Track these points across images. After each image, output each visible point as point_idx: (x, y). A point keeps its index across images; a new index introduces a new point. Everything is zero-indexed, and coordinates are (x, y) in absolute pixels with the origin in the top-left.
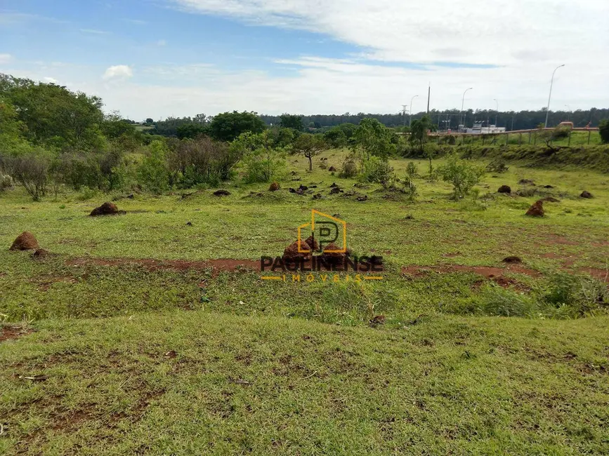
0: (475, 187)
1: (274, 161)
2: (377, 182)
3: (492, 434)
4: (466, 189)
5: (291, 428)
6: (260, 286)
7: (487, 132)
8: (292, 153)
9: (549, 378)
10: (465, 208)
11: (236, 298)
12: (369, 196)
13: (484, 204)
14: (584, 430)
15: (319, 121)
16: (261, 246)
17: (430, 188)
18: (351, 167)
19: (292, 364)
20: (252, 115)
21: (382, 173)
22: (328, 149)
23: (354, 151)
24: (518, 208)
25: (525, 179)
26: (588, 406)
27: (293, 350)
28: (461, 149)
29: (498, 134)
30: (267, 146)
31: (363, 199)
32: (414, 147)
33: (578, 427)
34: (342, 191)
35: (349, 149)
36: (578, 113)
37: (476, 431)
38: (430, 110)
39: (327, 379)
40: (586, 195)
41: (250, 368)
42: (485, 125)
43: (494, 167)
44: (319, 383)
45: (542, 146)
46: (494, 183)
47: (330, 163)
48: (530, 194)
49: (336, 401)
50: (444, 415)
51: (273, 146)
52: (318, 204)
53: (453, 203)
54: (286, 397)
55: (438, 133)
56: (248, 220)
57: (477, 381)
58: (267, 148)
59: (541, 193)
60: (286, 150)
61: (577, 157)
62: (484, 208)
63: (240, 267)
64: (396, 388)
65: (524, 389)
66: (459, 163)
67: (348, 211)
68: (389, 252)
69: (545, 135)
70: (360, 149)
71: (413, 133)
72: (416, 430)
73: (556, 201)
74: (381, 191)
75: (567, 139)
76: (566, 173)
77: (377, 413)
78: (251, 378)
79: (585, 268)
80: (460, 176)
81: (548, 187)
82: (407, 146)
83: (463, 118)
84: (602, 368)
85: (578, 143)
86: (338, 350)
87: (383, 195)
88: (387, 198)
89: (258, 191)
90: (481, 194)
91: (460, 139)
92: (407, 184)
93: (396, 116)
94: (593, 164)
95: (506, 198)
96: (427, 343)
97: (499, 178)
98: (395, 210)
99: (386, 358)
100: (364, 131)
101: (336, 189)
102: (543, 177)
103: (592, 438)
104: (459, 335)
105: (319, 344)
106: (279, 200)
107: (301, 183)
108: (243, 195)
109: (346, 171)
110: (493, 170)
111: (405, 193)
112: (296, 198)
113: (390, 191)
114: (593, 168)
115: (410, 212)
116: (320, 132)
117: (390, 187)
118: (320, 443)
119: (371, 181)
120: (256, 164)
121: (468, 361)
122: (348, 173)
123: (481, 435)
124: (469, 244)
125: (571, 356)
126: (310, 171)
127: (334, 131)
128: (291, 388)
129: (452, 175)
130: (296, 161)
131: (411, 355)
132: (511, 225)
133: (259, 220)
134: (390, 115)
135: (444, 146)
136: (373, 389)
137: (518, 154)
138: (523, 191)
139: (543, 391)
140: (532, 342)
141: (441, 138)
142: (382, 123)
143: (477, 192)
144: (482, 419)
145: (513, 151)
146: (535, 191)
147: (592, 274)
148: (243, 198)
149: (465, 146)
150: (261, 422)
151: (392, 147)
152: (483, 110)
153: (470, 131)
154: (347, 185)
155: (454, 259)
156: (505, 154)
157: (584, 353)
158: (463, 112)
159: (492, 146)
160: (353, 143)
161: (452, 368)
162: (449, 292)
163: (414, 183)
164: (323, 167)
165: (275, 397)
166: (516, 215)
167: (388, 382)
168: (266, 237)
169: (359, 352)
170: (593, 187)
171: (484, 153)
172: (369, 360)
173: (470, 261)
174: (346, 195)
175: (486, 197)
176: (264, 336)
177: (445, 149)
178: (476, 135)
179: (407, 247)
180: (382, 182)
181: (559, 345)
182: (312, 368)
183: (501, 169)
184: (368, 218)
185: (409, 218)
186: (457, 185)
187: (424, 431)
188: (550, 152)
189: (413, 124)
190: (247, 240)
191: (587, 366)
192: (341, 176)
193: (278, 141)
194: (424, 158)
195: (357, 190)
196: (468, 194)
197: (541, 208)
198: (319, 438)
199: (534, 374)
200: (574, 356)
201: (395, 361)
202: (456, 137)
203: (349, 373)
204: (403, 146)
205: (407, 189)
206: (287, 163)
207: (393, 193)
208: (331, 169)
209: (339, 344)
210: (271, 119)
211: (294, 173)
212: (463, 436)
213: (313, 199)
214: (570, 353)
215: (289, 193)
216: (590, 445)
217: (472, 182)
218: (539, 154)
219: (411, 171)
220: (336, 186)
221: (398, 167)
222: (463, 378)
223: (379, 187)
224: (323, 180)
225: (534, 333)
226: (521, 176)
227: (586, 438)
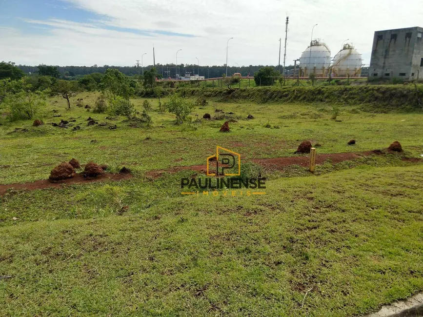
0: (189, 115)
1: (35, 102)
2: (123, 115)
3: (196, 265)
4: (184, 117)
5: (51, 301)
6: (32, 203)
7: (194, 79)
8: (52, 95)
9: (228, 223)
10: (184, 130)
11: (9, 216)
12: (118, 125)
13: (196, 126)
14: (246, 249)
15: (72, 71)
16: (29, 171)
17: (160, 118)
18: (102, 105)
19: (52, 253)
20: (10, 65)
21: (126, 108)
22: (83, 92)
23: (103, 93)
24: (215, 127)
25: (218, 109)
26: (248, 234)
27: (53, 243)
28: (179, 91)
29: (200, 80)
30: (27, 89)
31: (114, 128)
32: (147, 90)
33: (243, 247)
34: (97, 123)
35: (99, 91)
36: (243, 68)
37: (187, 266)
38: (156, 64)
39: (83, 258)
40: (250, 117)
41: (12, 265)
42: (192, 75)
43: (200, 102)
44: (76, 262)
45: (225, 88)
46: (200, 112)
47: (85, 102)
48: (221, 118)
49: (89, 271)
50: (167, 261)
51: (33, 90)
52: (78, 134)
53: (177, 127)
54: (47, 279)
55: (163, 80)
56: (14, 152)
57: (188, 235)
58: (28, 92)
59: (227, 118)
60: (45, 93)
61: (244, 94)
62: (196, 129)
63: (10, 190)
64: (135, 252)
65: (215, 233)
66: (177, 101)
67: (103, 137)
68: (136, 163)
69: (227, 81)
70: (107, 92)
71: (145, 80)
72: (148, 276)
73: (235, 121)
74: (127, 121)
75: (238, 84)
76: (240, 105)
77: (121, 272)
78: (14, 272)
79: (252, 159)
80: (179, 108)
81: (231, 113)
82: (143, 89)
83: (178, 70)
84: (255, 212)
85: (244, 86)
86: (91, 235)
87: (129, 123)
88: (131, 126)
89: (22, 127)
90: (193, 120)
91: (177, 84)
92: (144, 115)
93: (133, 67)
94: (253, 98)
95: (208, 122)
96: (156, 218)
97: (204, 109)
98: (137, 134)
99: (127, 233)
100: (109, 78)
101: (91, 122)
102: (228, 107)
103: (250, 252)
104: (176, 209)
105: (75, 234)
106: (43, 133)
107: (62, 118)
108: (8, 131)
109: (99, 108)
110: (199, 104)
111: (144, 122)
112: (60, 131)
113: (134, 121)
114: (253, 101)
115: (149, 135)
116: (75, 79)
117: (133, 118)
118: (75, 305)
119: (118, 114)
120: (17, 105)
121: (183, 223)
122: (100, 110)
123: (190, 267)
124: (188, 152)
125: (240, 208)
126: (69, 108)
127: (87, 78)
128: (51, 272)
129: (173, 108)
130: (56, 102)
131: (145, 228)
132: (212, 139)
133: (26, 150)
134: (128, 67)
135: (167, 89)
136: (118, 256)
137: (213, 93)
138: (217, 117)
139: (225, 231)
140: (219, 204)
141: (164, 83)
142: (123, 73)
143: (191, 118)
144: (190, 257)
145: (210, 91)
146: (224, 116)
147: (255, 162)
148: (9, 134)
149: (181, 88)
150: (23, 304)
151: (131, 90)
152: (190, 64)
153: (183, 79)
154: (100, 118)
155: (179, 163)
156: (205, 93)
157: (246, 205)
158: (178, 66)
159: (197, 89)
160: (102, 88)
161: (173, 231)
162: (177, 185)
163: (149, 114)
164: (79, 106)
165: (36, 281)
166: (214, 132)
167: (129, 249)
168: (33, 163)
169: (108, 233)
170: (254, 112)
171: (193, 93)
172: (115, 238)
173: (189, 163)
174: (100, 125)
175: (196, 121)
176: (26, 237)
177: (168, 90)
178: (187, 81)
179: (147, 159)
180: (127, 115)
181: (234, 203)
182: (69, 252)
183: (204, 103)
184: (118, 141)
185: (148, 139)
186: (178, 115)
187: (154, 275)
188: (230, 92)
189: (145, 73)
190: (16, 167)
191: (248, 212)
192: (95, 112)
193: (37, 87)
194: (155, 97)
195: (108, 121)
196: (185, 121)
197: (227, 126)
198: (75, 302)
199: (220, 223)
200: (242, 207)
201: (134, 234)
202: (175, 82)
203: (100, 249)
204: (140, 89)
205: (145, 119)
206: (47, 103)
207: (136, 122)
208: (86, 107)
209: (92, 231)
210: (29, 69)
211: (55, 111)
212: (179, 271)
213: (73, 130)
214: (239, 207)
215: (52, 127)
216: (250, 256)
217: (187, 113)
218: (224, 93)
219: (146, 106)
220: (92, 119)
221: (136, 104)
222: (180, 234)
223: (125, 118)
224: (80, 116)
225: (221, 198)
226: (216, 107)
227: (247, 253)
